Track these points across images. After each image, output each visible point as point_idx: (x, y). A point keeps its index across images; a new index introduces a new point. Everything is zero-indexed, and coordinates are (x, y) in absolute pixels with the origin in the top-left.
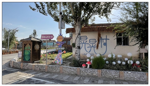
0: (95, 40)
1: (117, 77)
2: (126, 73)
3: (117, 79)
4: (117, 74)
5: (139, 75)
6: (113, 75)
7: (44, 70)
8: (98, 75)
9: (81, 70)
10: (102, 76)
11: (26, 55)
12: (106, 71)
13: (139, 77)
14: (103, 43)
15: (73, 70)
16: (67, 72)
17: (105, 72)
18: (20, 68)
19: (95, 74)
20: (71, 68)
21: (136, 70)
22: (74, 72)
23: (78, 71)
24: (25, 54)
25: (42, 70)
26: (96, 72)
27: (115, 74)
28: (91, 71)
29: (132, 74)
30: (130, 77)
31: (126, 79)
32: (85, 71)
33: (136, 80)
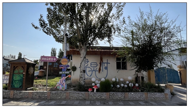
0: (96, 64)
1: (122, 98)
2: (130, 94)
3: (123, 100)
4: (123, 95)
5: (139, 95)
6: (120, 97)
7: (46, 98)
8: (107, 98)
9: (89, 94)
10: (110, 98)
11: (15, 81)
12: (114, 93)
13: (140, 97)
14: (104, 67)
15: (81, 95)
16: (75, 97)
17: (112, 94)
18: (8, 97)
19: (103, 97)
20: (79, 93)
21: (137, 91)
22: (83, 96)
23: (87, 95)
24: (15, 79)
25: (43, 97)
26: (105, 95)
27: (121, 96)
28: (100, 94)
29: (134, 94)
30: (133, 97)
31: (130, 100)
32: (94, 95)
33: (137, 99)
